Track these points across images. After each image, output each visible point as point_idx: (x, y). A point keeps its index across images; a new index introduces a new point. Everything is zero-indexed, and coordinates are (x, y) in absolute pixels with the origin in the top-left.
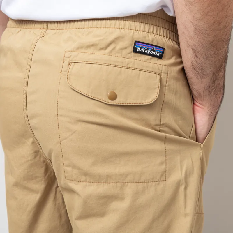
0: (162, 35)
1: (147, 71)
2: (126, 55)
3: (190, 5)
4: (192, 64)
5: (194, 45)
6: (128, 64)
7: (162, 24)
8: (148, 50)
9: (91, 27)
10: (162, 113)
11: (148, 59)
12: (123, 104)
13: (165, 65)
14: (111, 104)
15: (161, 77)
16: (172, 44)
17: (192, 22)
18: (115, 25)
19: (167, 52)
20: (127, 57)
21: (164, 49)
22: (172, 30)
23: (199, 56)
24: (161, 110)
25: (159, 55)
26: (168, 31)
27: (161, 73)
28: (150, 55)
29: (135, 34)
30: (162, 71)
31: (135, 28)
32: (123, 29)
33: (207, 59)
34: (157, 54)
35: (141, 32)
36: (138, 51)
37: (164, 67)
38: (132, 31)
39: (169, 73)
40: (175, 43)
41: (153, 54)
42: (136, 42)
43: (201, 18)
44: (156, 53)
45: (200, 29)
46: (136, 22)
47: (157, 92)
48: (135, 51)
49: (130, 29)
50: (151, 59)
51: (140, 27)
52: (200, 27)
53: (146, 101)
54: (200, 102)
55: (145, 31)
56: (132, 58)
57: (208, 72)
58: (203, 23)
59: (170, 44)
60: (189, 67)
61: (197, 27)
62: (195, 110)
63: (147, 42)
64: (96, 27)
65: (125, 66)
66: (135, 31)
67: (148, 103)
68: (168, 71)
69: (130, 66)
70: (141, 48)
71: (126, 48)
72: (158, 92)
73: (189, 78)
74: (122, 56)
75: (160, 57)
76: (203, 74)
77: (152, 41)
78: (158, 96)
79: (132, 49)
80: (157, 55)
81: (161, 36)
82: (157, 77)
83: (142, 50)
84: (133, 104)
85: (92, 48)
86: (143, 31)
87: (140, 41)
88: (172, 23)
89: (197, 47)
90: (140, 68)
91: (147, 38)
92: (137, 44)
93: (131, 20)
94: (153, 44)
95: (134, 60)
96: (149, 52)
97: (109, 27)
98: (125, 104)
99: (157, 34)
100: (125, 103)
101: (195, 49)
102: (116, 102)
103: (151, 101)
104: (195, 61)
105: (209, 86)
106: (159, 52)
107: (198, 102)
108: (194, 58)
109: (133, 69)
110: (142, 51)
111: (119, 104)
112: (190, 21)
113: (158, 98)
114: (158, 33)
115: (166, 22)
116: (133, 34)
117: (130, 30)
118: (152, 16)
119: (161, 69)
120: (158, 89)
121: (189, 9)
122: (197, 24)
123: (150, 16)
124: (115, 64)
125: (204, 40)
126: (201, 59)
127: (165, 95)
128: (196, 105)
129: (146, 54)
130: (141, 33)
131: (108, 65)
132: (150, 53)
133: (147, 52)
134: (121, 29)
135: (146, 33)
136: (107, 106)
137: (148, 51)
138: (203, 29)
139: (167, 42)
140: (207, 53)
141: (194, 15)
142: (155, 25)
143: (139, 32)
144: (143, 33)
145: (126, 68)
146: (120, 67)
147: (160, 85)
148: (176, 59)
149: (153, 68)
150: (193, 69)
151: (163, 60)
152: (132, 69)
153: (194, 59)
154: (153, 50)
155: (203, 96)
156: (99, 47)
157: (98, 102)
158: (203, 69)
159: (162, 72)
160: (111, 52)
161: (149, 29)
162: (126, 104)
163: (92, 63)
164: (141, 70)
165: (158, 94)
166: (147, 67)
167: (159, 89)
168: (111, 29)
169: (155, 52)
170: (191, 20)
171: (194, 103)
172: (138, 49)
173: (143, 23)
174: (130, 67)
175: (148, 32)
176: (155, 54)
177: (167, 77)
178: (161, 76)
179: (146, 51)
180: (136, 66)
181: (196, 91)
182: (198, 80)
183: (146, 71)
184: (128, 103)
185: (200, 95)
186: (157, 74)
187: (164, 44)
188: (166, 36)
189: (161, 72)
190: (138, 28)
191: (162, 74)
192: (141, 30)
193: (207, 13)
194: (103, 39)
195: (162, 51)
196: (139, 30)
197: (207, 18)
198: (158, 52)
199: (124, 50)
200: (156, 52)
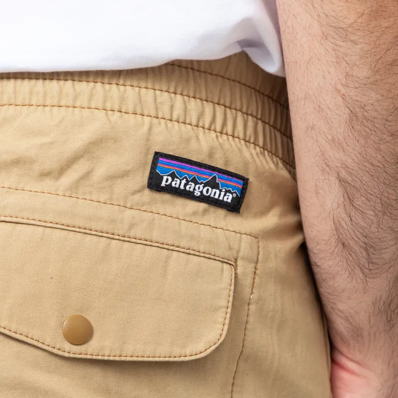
0: (241, 136)
1: (192, 252)
2: (126, 198)
3: (336, 36)
4: (337, 229)
5: (346, 167)
6: (132, 226)
7: (241, 99)
8: (196, 183)
9: (13, 101)
10: (235, 389)
11: (195, 213)
12: (111, 358)
13: (248, 233)
14: (72, 355)
15: (236, 274)
16: (272, 166)
17: (343, 91)
18: (91, 96)
19: (257, 192)
20: (128, 205)
21: (245, 181)
22: (272, 123)
23: (359, 201)
24: (231, 381)
25: (229, 201)
26: (260, 124)
27: (236, 260)
28: (203, 199)
29: (156, 130)
30: (238, 252)
31: (157, 109)
32: (118, 114)
33: (384, 214)
34: (226, 197)
35: (176, 123)
36: (163, 184)
37: (246, 240)
38: (147, 120)
39: (260, 260)
40: (280, 165)
41: (212, 195)
42: (158, 155)
43: (371, 80)
44: (223, 194)
45: (366, 114)
46: (158, 92)
47: (221, 320)
48: (154, 184)
49: (139, 112)
50: (205, 211)
51: (172, 108)
52: (366, 108)
53: (188, 351)
54: (358, 356)
55: (188, 121)
56: (144, 208)
57: (387, 256)
58: (378, 96)
59: (267, 167)
60: (327, 238)
61: (357, 110)
62: (339, 384)
63: (194, 159)
64: (27, 103)
65: (121, 232)
66: (155, 120)
67: (193, 358)
68: (258, 254)
69: (138, 232)
70: (173, 176)
71: (125, 174)
72: (227, 321)
73: (324, 276)
74: (111, 199)
75: (235, 207)
76: (372, 263)
77: (211, 155)
78: (225, 333)
79: (143, 177)
80: (225, 199)
81: (237, 140)
82: (222, 270)
83: (176, 184)
84: (146, 359)
85: (16, 170)
86: (181, 120)
87: (171, 153)
88: (273, 100)
89: (353, 172)
90: (170, 242)
91: (194, 145)
92: (162, 164)
93: (143, 84)
94: (213, 165)
95: (150, 214)
96: (198, 190)
97: (70, 103)
98: (117, 359)
99: (224, 132)
100: (118, 353)
101: (349, 179)
102: (91, 350)
103: (203, 350)
104: (347, 219)
105: (388, 302)
106: (229, 192)
107: (349, 355)
108: (345, 210)
109: (148, 243)
110: (177, 186)
111: (100, 358)
112: (336, 89)
113: (225, 339)
114: (229, 128)
115: (253, 94)
116: (150, 129)
117: (139, 117)
118: (211, 74)
119: (236, 247)
120: (225, 310)
121: (334, 50)
122: (358, 99)
123: (203, 75)
124: (87, 226)
125: (378, 150)
126: (368, 212)
127: (247, 332)
128: (342, 367)
129: (189, 195)
130: (173, 126)
131: (67, 228)
132: (201, 192)
133: (191, 190)
134: (110, 113)
135: (189, 127)
136: (60, 362)
137: (197, 186)
138: (375, 114)
139: (257, 159)
140: (386, 194)
141: (348, 69)
142: (218, 104)
143: (170, 124)
144: (179, 127)
145: (125, 239)
146: (104, 235)
147: (231, 299)
148: (281, 215)
149: (210, 241)
150: (340, 245)
151: (242, 216)
152: (145, 242)
153: (344, 215)
154: (213, 184)
155: (369, 334)
156: (37, 168)
157: (32, 349)
158: (372, 247)
159: (241, 254)
160: (76, 185)
161: (201, 115)
162: (123, 359)
163: (14, 220)
164: (171, 248)
165: (226, 327)
166: (192, 237)
167: (229, 310)
168: (77, 110)
169: (218, 192)
170: (340, 87)
171: (333, 362)
172: (165, 178)
173: (182, 94)
174: (138, 236)
175: (197, 126)
176: (219, 196)
177: (255, 273)
178: (236, 270)
179: (191, 187)
180: (155, 235)
181: (347, 319)
182: (354, 281)
183: (188, 251)
184: (130, 353)
185: (357, 333)
186: (222, 262)
187: (246, 164)
188: (252, 140)
189: (235, 255)
190: (165, 111)
191: (239, 262)
192: (175, 118)
193: (391, 64)
194: (52, 143)
195: (241, 187)
196: (167, 116)
197: (391, 80)
198: (226, 192)
199: (119, 181)
200: (221, 191)
